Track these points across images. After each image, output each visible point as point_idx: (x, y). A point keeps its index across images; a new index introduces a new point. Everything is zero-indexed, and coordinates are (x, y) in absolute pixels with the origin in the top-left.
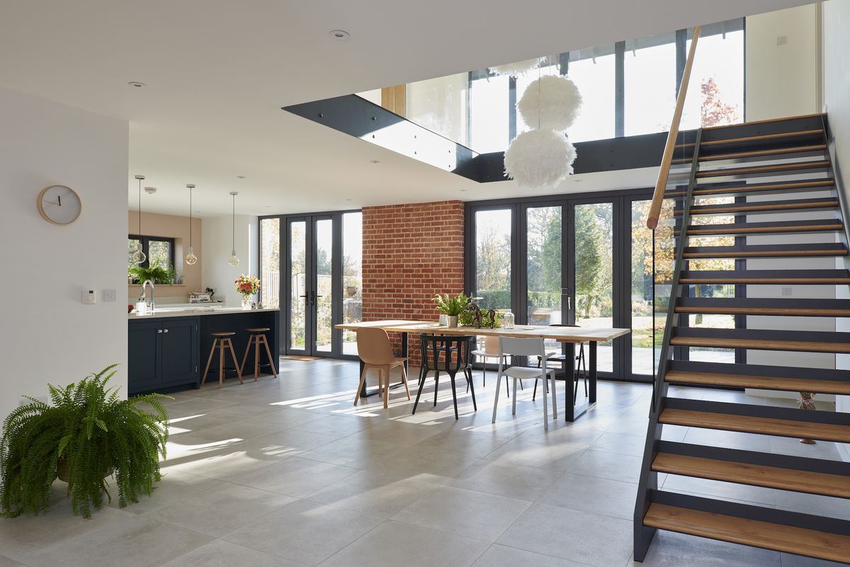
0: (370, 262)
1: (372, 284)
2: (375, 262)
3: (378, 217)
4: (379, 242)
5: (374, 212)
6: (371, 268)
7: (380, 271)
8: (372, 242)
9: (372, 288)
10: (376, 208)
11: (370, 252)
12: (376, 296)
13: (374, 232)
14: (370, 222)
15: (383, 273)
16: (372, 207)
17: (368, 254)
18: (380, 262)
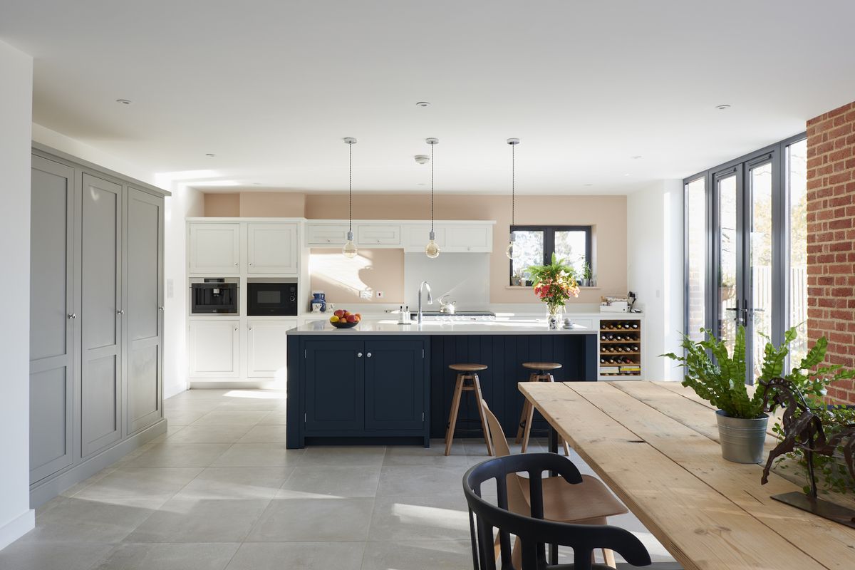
0: (822, 239)
1: (825, 287)
2: (830, 237)
3: (837, 133)
4: (839, 190)
5: (827, 126)
6: (824, 253)
7: (841, 258)
8: (826, 192)
9: (824, 297)
10: (832, 114)
11: (824, 216)
12: (833, 316)
13: (828, 170)
14: (822, 150)
15: (847, 263)
16: (825, 116)
17: (817, 222)
18: (840, 236)
